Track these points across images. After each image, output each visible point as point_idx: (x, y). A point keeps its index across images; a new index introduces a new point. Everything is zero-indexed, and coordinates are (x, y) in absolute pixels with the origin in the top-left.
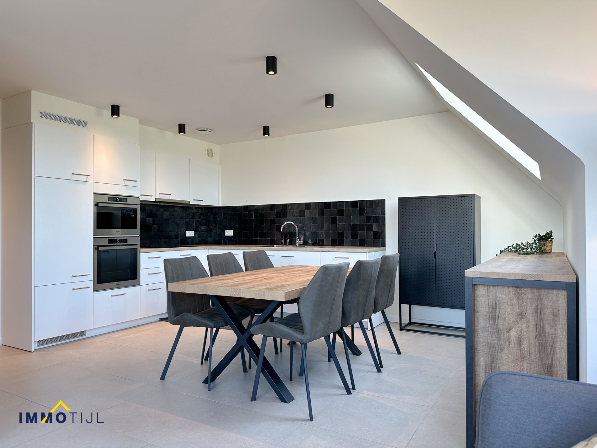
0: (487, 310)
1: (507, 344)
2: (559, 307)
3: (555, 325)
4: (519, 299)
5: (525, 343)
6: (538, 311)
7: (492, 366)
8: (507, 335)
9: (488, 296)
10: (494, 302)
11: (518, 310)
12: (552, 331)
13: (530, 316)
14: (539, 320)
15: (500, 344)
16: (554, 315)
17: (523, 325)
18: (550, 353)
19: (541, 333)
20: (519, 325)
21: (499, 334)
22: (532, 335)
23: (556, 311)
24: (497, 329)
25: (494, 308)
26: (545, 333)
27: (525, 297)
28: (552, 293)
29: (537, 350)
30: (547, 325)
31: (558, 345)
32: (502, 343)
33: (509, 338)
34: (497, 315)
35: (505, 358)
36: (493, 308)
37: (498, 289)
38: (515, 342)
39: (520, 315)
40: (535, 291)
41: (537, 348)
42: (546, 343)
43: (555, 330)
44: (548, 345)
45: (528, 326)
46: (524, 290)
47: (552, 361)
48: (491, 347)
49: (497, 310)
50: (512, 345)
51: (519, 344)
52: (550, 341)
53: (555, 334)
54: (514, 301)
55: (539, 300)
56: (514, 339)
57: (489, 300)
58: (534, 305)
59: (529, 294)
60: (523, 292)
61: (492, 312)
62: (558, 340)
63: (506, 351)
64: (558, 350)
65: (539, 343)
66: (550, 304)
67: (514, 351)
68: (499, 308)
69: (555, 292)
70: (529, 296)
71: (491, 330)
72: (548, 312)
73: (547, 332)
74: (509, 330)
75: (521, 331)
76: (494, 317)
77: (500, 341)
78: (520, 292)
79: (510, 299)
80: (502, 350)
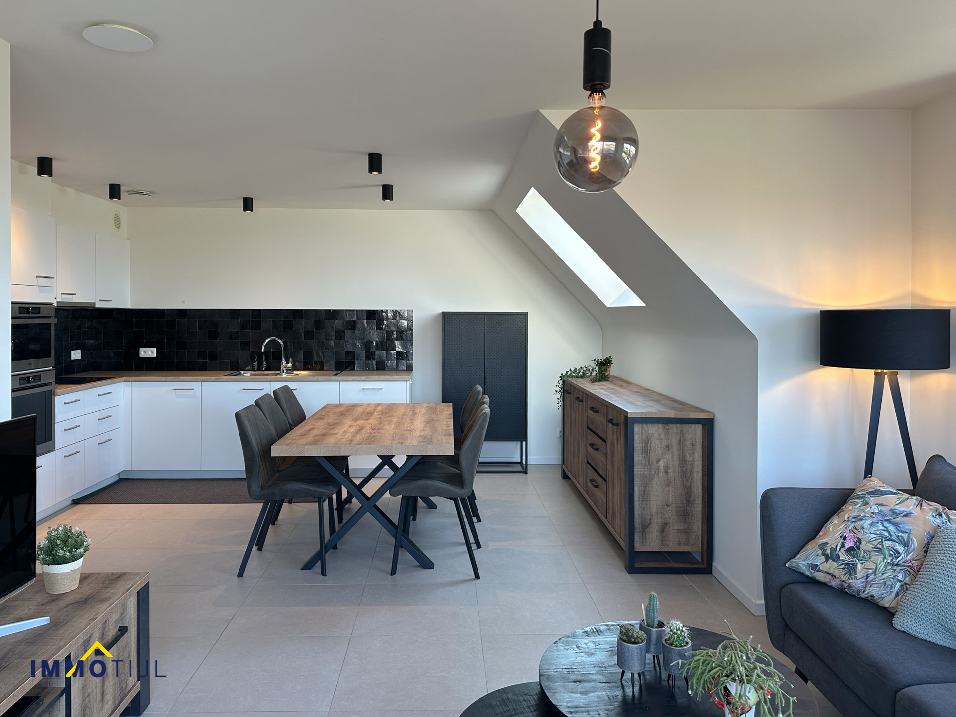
0: (641, 445)
1: (657, 473)
2: (696, 438)
3: (693, 453)
4: (667, 434)
5: (671, 471)
6: (681, 442)
7: (644, 494)
8: (657, 465)
9: (642, 433)
10: (646, 438)
11: (665, 443)
12: (691, 459)
13: (675, 448)
14: (681, 450)
15: (651, 474)
16: (692, 445)
17: (669, 455)
18: (689, 477)
19: (683, 461)
20: (666, 456)
21: (650, 466)
22: (676, 463)
23: (694, 442)
24: (649, 460)
25: (647, 441)
26: (686, 461)
27: (671, 431)
28: (691, 427)
29: (680, 476)
30: (687, 454)
31: (695, 470)
32: (653, 473)
33: (658, 468)
34: (649, 449)
35: (655, 486)
36: (645, 443)
37: (650, 426)
38: (663, 470)
39: (667, 447)
40: (678, 425)
41: (680, 474)
42: (687, 469)
43: (693, 457)
44: (688, 470)
45: (673, 456)
46: (670, 426)
47: (691, 484)
48: (644, 477)
49: (649, 444)
50: (661, 474)
51: (666, 472)
52: (689, 467)
53: (693, 461)
54: (663, 436)
55: (682, 433)
56: (662, 469)
57: (642, 436)
58: (678, 438)
59: (674, 428)
60: (669, 427)
61: (645, 447)
62: (696, 465)
63: (656, 479)
64: (695, 474)
65: (681, 469)
66: (690, 436)
67: (662, 478)
68: (651, 443)
69: (693, 426)
70: (674, 431)
71: (644, 462)
72: (688, 442)
73: (687, 459)
74: (658, 461)
75: (667, 461)
76: (646, 451)
77: (650, 471)
78: (667, 427)
79: (660, 435)
80: (653, 479)
